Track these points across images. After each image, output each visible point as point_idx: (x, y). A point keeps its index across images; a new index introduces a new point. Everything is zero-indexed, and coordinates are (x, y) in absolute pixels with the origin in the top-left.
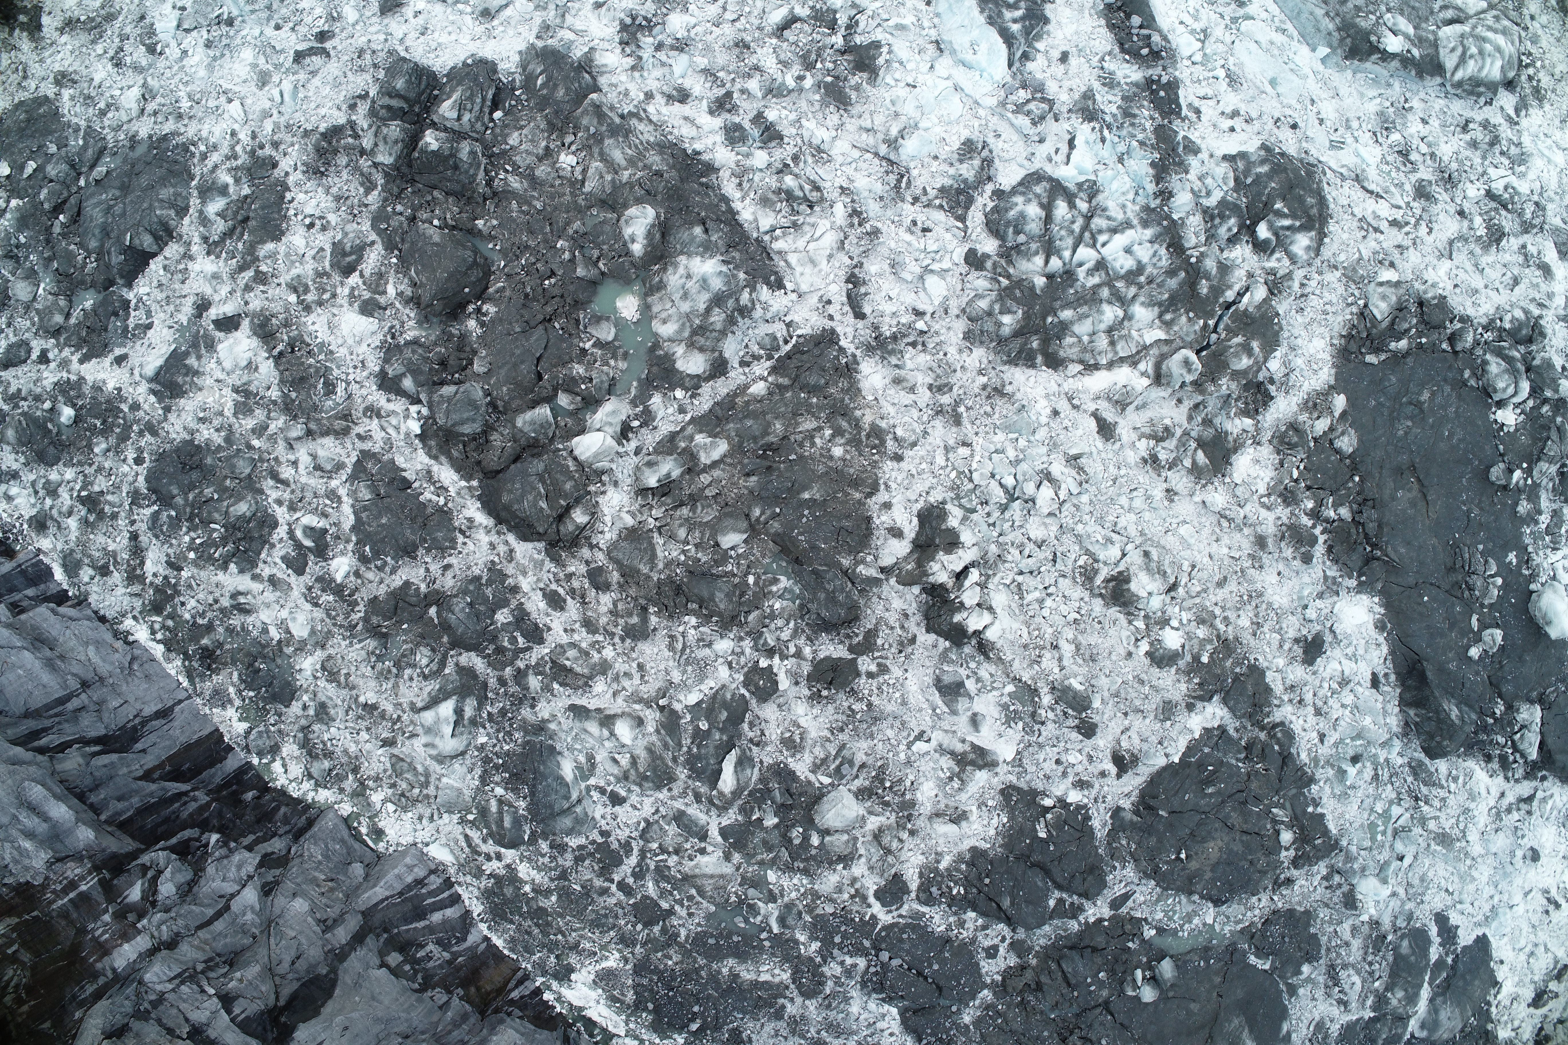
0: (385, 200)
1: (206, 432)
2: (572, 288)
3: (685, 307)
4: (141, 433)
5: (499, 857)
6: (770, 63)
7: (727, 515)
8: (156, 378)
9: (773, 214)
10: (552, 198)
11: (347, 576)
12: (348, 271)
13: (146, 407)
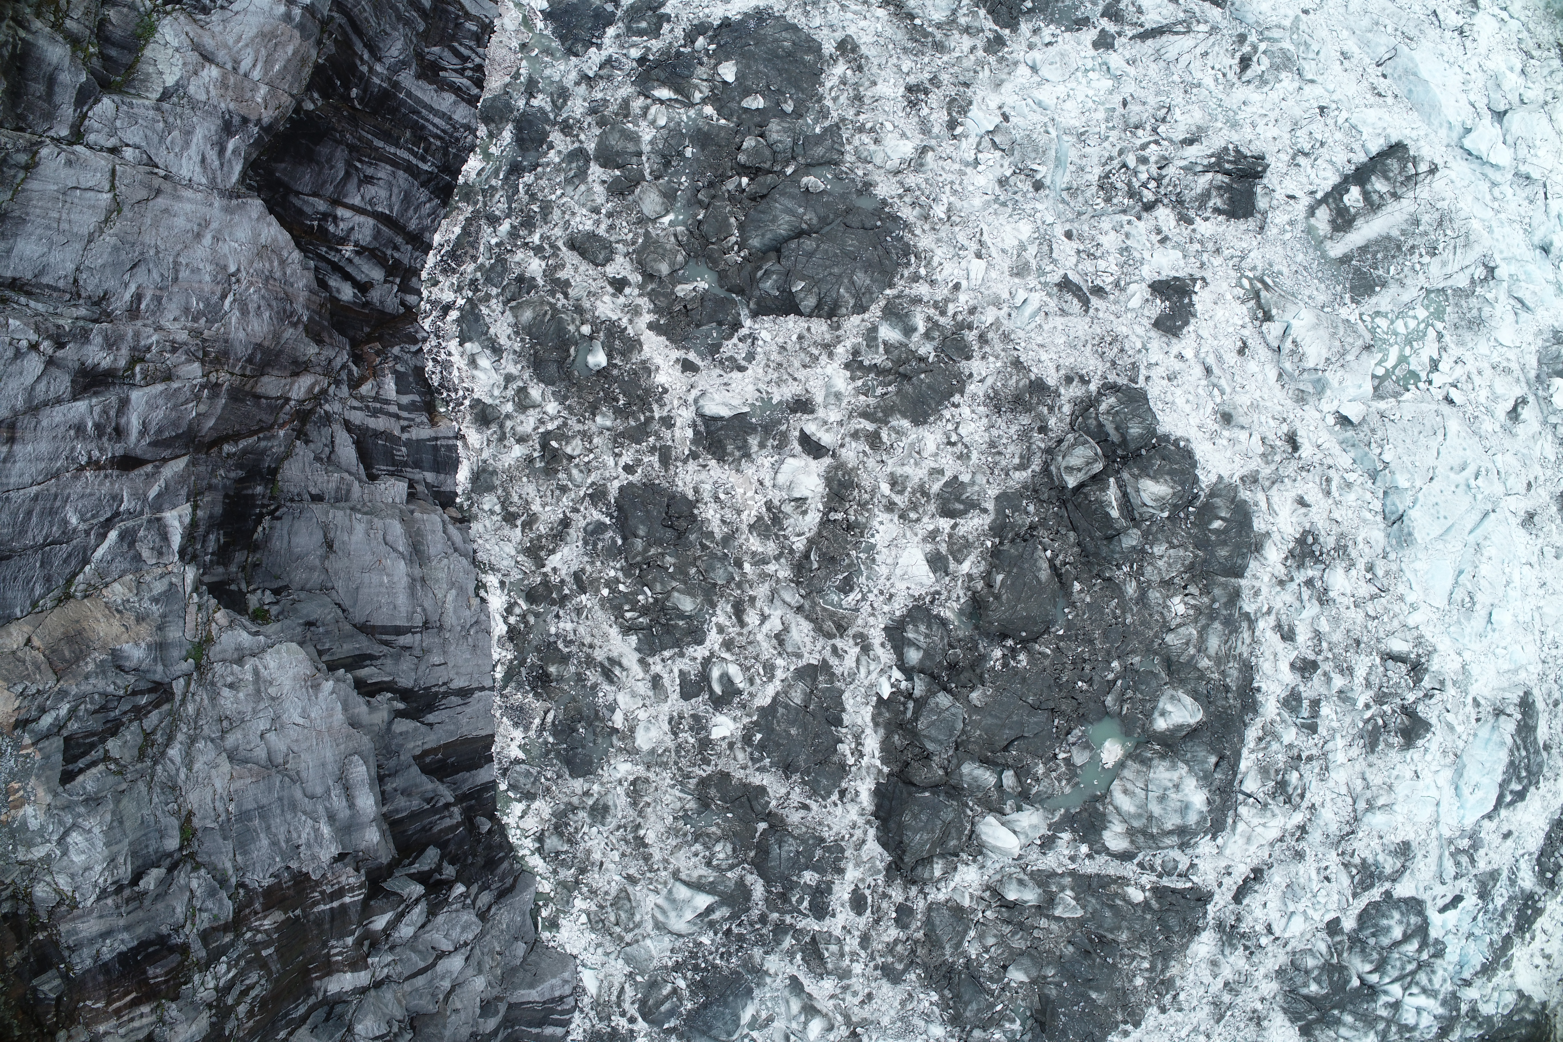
0: (1025, 487)
1: (711, 512)
2: (1092, 705)
3: (1155, 809)
4: (652, 450)
5: (632, 1020)
6: (1361, 672)
7: (1030, 955)
8: (710, 421)
9: (1259, 783)
10: (1142, 623)
11: (724, 738)
12: (946, 512)
13: (678, 433)
